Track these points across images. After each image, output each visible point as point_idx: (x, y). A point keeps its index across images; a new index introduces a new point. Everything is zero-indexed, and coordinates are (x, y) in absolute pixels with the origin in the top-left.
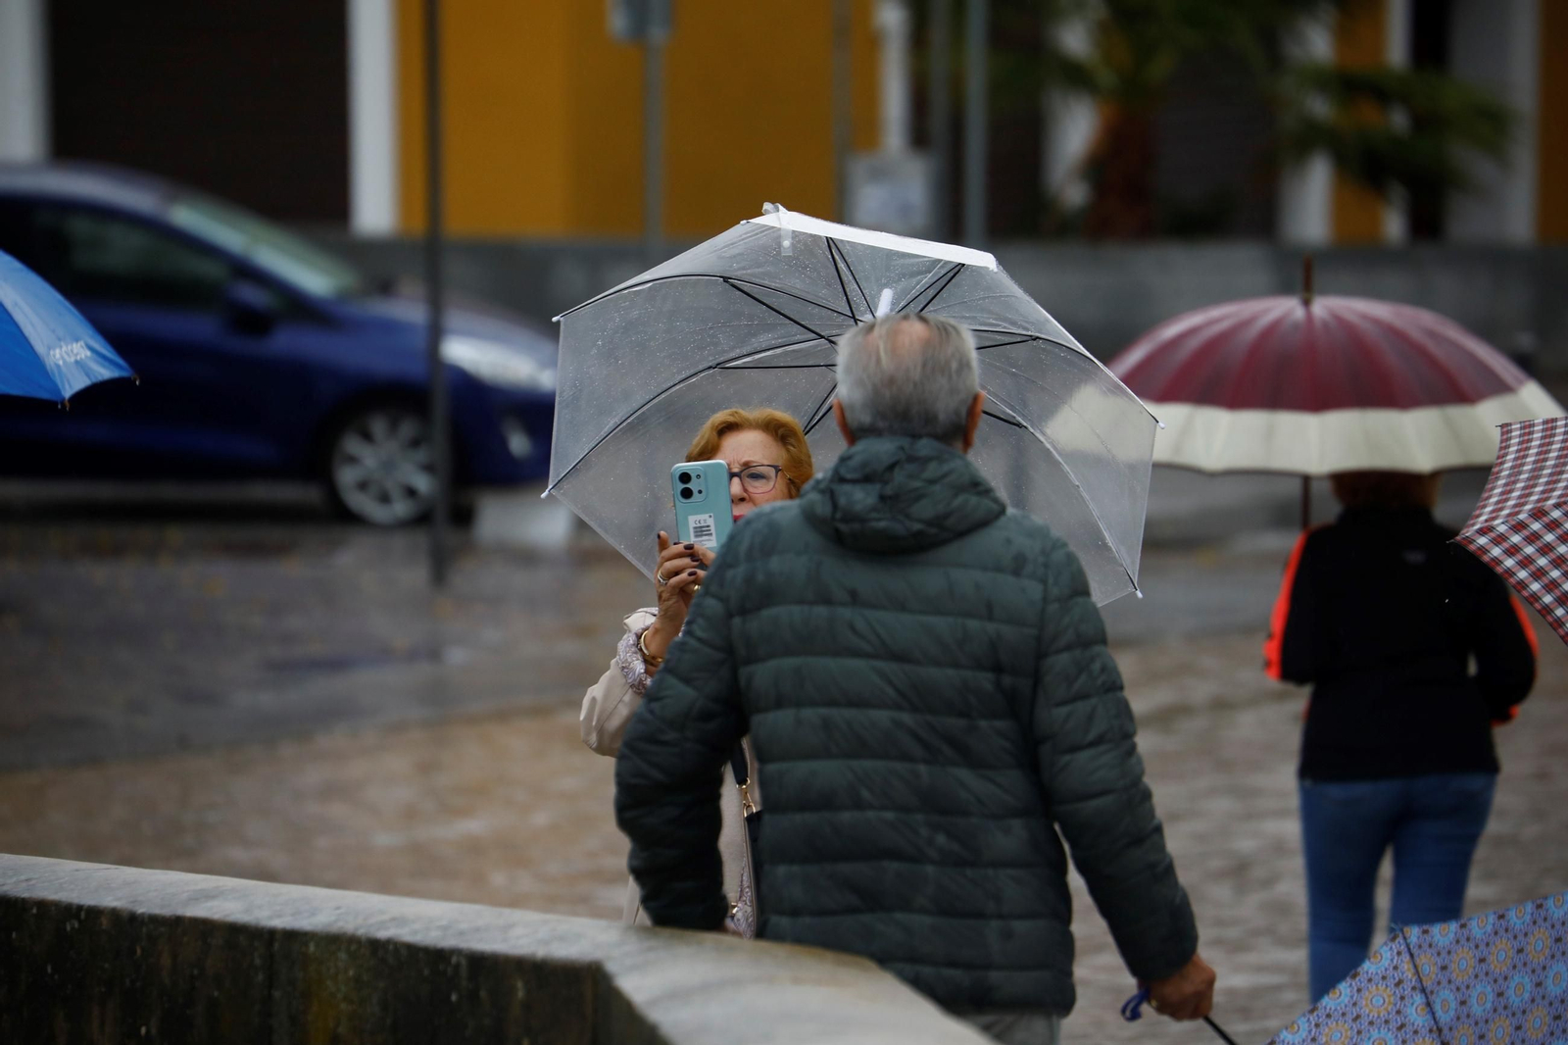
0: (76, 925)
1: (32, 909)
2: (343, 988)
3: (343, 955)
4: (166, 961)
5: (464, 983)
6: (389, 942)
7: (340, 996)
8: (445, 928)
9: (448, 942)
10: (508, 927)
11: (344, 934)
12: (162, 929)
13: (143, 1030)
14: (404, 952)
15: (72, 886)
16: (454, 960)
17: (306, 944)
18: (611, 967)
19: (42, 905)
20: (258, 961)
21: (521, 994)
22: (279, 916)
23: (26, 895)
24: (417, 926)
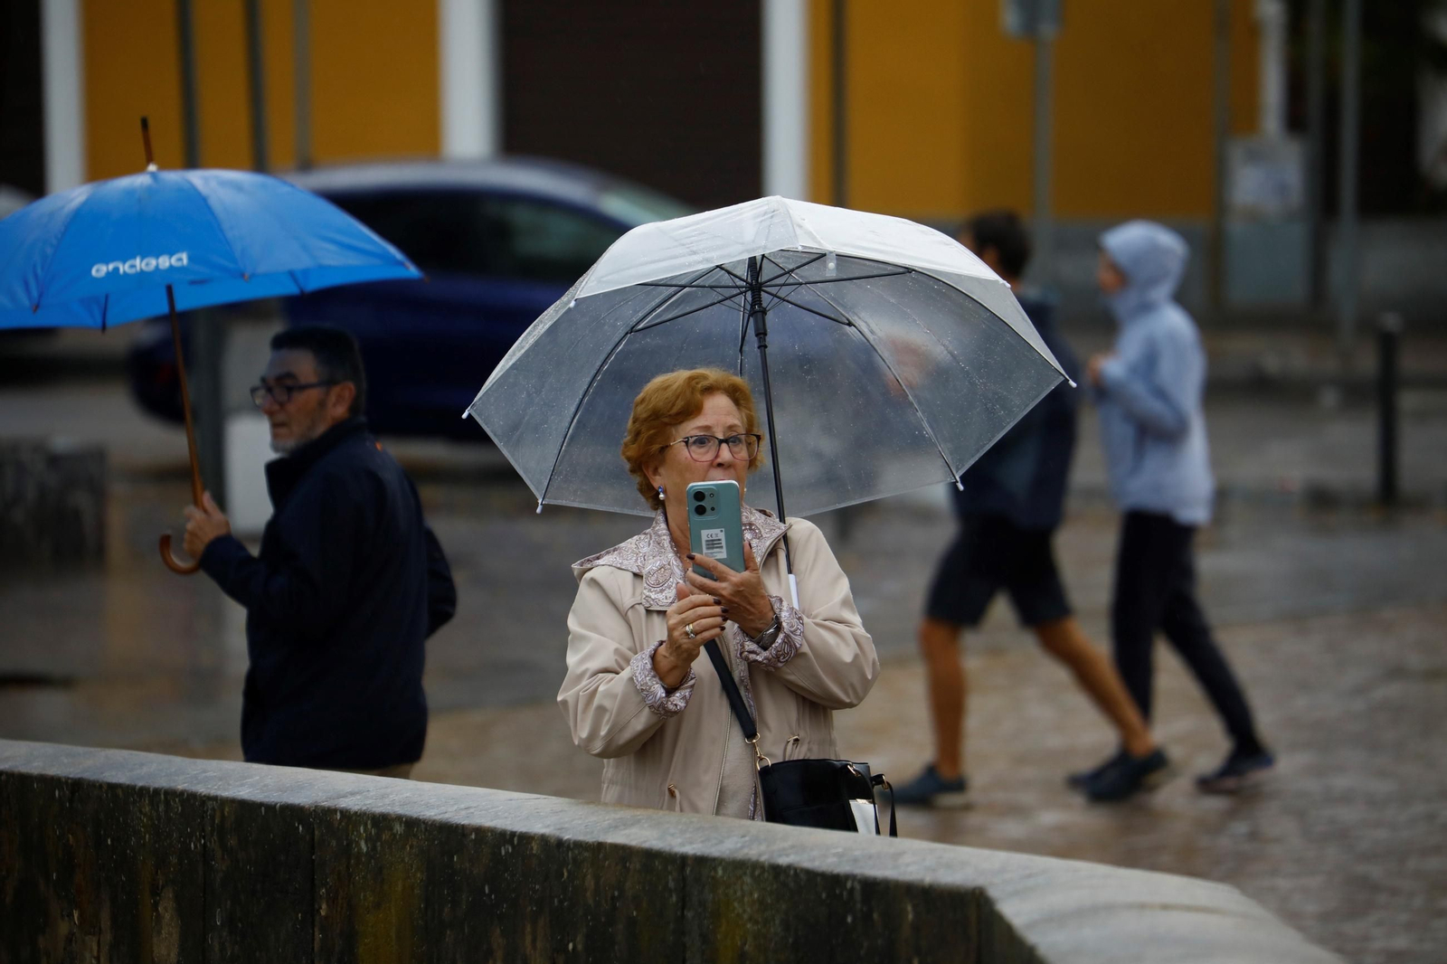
0: (510, 850)
1: (471, 834)
2: (749, 910)
3: (748, 879)
4: (590, 882)
5: (859, 906)
6: (789, 867)
7: (746, 916)
8: (840, 856)
9: (843, 868)
10: (897, 856)
11: (749, 860)
12: (586, 854)
13: (571, 946)
14: (803, 876)
15: (506, 815)
16: (849, 885)
17: (715, 869)
18: (993, 893)
19: (480, 831)
20: (671, 884)
21: (910, 917)
22: (691, 843)
23: (465, 822)
24: (815, 853)
